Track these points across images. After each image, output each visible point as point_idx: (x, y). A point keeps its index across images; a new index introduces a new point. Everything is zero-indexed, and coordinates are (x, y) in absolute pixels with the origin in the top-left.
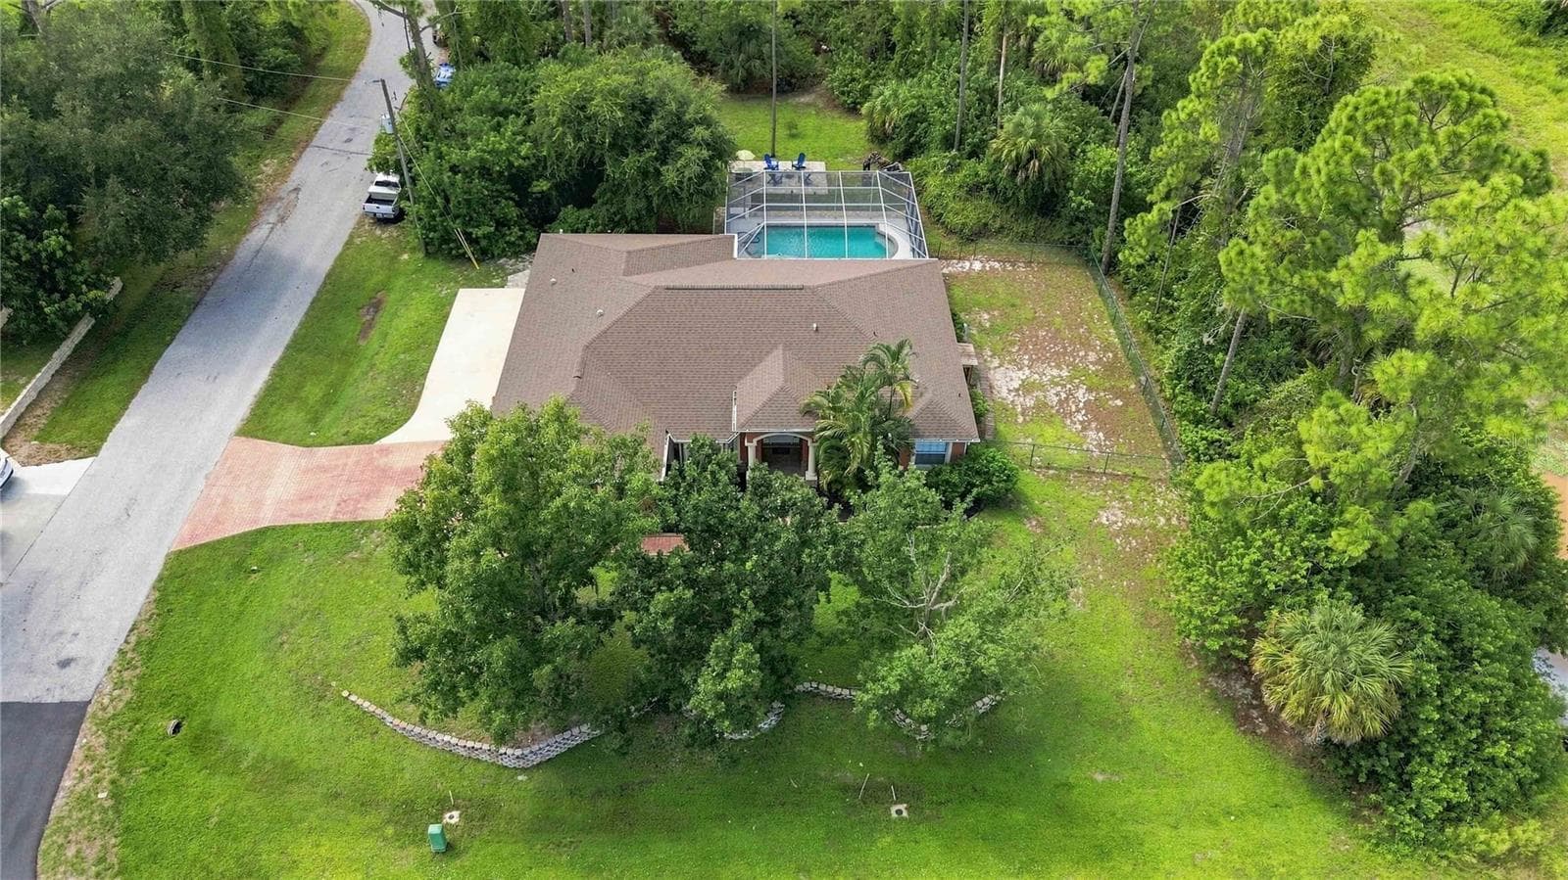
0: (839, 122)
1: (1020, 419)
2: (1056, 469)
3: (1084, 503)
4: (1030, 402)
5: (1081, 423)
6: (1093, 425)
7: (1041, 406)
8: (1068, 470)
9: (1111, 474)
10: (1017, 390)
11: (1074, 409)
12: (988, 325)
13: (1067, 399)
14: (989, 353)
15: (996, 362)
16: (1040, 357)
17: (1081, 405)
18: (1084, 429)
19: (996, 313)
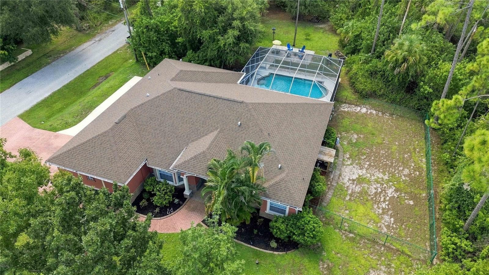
0: (330, 36)
1: (348, 198)
2: (355, 234)
3: (363, 261)
4: (358, 189)
5: (383, 209)
6: (390, 212)
7: (364, 193)
8: (362, 237)
9: (388, 247)
10: (353, 180)
11: (382, 200)
12: (354, 141)
13: (381, 192)
14: (348, 156)
15: (349, 163)
16: (376, 165)
17: (388, 198)
18: (383, 213)
19: (362, 136)
